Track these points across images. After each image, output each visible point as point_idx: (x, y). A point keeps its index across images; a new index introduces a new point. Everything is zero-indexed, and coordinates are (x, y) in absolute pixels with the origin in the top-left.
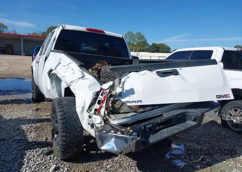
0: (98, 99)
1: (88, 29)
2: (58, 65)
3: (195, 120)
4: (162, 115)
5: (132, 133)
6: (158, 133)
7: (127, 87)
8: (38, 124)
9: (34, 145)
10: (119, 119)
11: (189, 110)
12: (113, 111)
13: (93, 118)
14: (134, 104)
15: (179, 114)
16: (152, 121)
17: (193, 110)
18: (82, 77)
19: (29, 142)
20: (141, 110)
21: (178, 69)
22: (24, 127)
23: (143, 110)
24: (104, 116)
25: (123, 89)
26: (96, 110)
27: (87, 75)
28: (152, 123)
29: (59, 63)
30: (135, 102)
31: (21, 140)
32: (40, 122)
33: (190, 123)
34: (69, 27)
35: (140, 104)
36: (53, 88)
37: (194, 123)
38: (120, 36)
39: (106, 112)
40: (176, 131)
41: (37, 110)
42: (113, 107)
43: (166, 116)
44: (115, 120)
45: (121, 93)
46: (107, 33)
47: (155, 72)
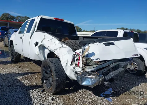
0: (76, 58)
1: (55, 19)
2: (43, 40)
3: (123, 68)
4: (109, 65)
5: (99, 75)
6: (109, 75)
7: (90, 52)
8: (26, 76)
9: (31, 88)
10: (91, 68)
11: (121, 63)
12: (86, 64)
13: (76, 69)
14: (96, 60)
15: (117, 65)
16: (106, 69)
17: (122, 63)
18: (62, 47)
19: (27, 86)
20: (100, 63)
21: (113, 42)
22: (18, 78)
23: (101, 63)
24: (82, 67)
25: (88, 53)
26: (76, 64)
27: (64, 46)
28: (106, 70)
29: (44, 39)
30: (96, 59)
31: (21, 85)
32: (26, 75)
33: (121, 69)
34: (44, 17)
35: (99, 60)
36: (40, 53)
37: (123, 69)
38: (71, 23)
39: (83, 65)
40: (116, 73)
41: (19, 67)
42: (86, 62)
43: (111, 66)
44: (89, 69)
45: (88, 54)
46: (65, 21)
47: (102, 43)
